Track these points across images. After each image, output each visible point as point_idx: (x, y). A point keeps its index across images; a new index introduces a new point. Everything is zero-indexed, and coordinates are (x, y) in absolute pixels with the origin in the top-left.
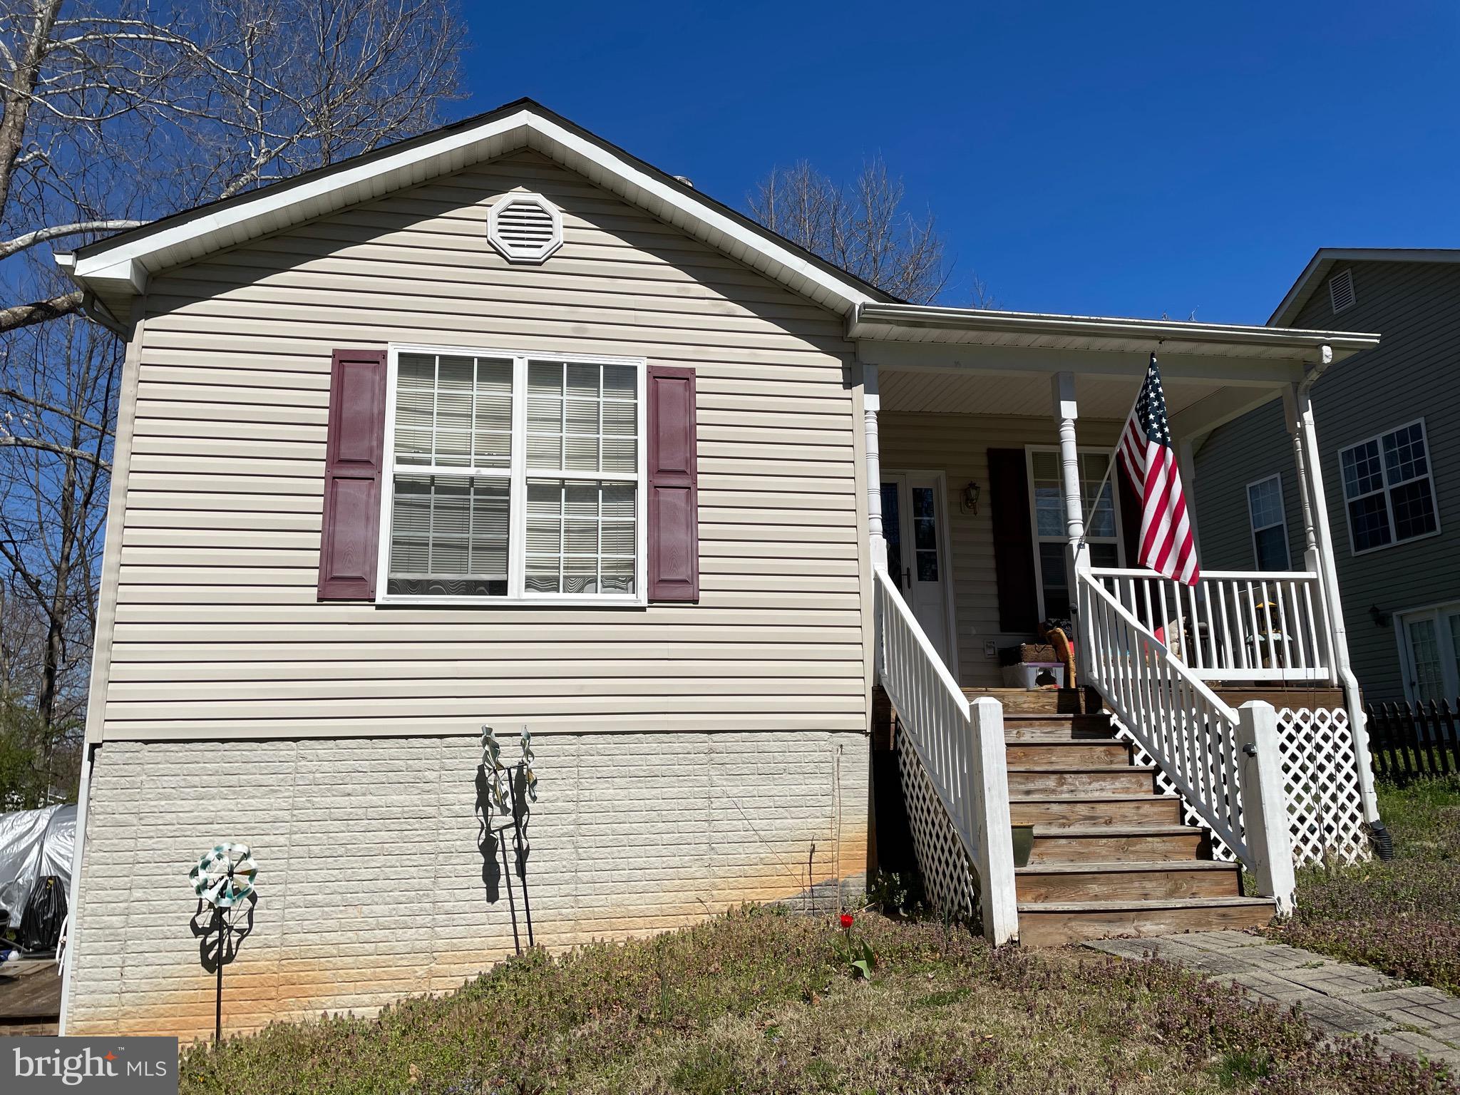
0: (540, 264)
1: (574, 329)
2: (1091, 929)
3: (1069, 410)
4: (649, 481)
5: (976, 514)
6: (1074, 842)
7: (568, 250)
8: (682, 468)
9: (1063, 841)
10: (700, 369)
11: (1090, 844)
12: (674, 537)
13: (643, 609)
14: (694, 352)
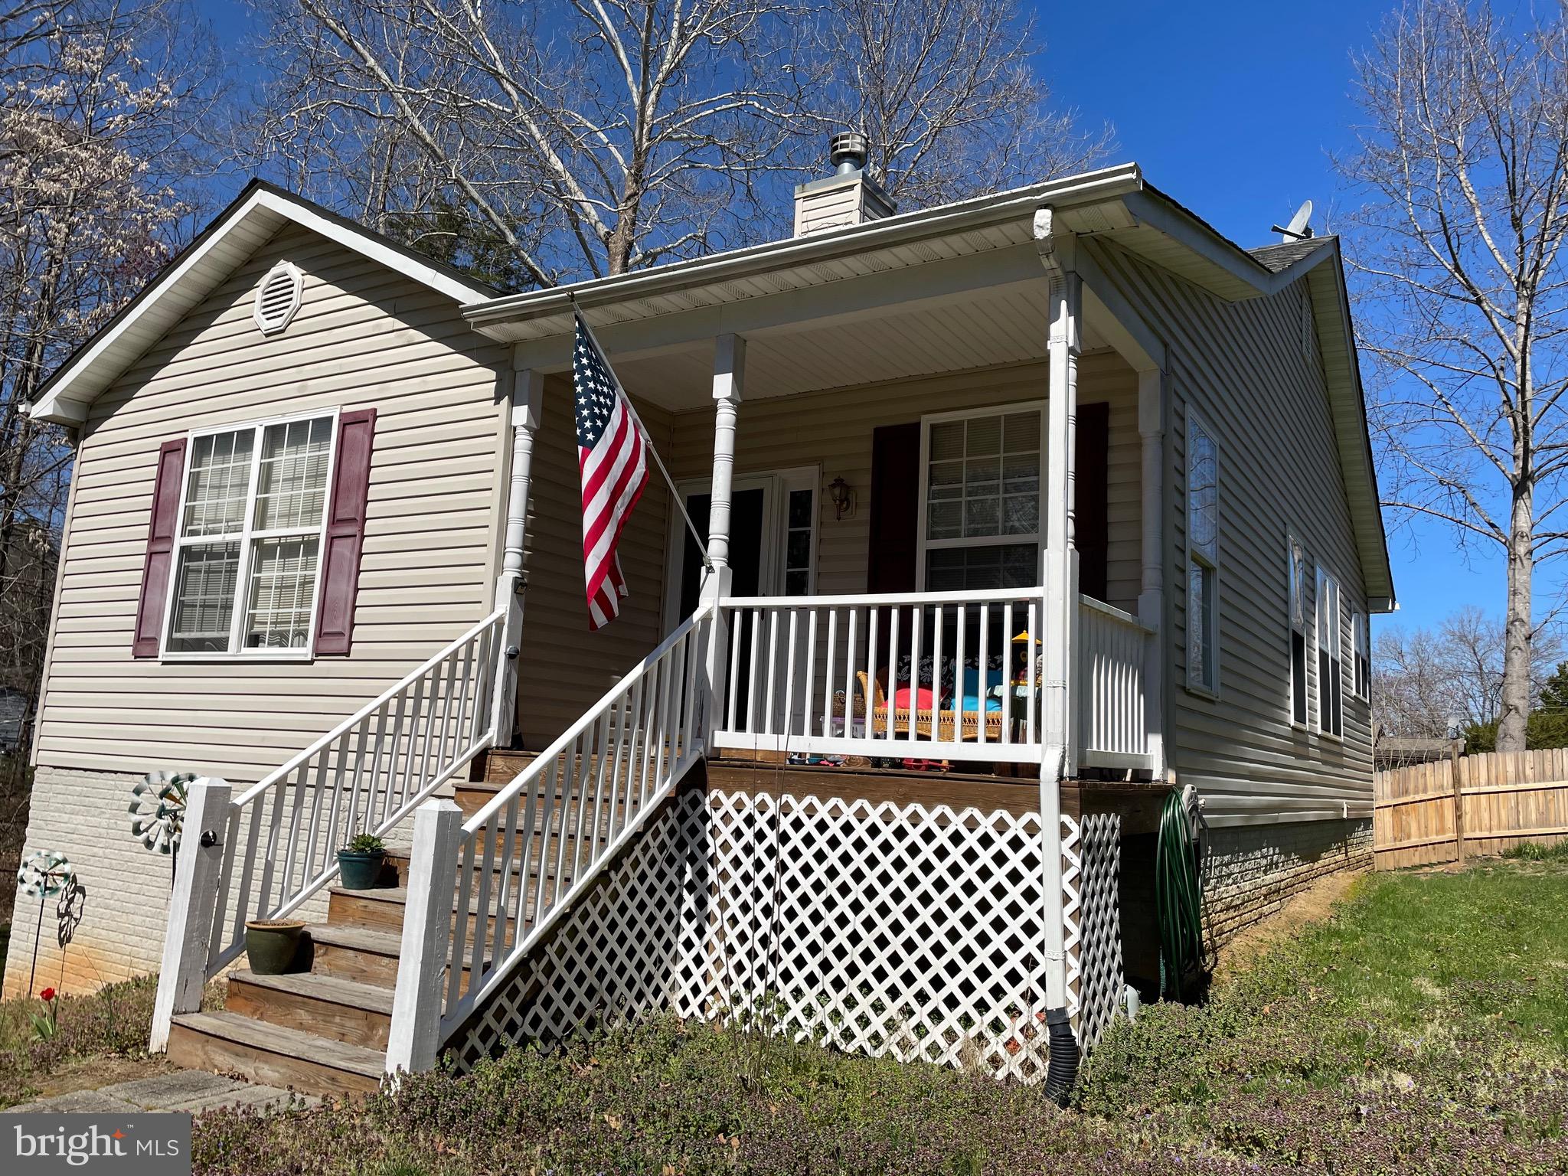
0: (283, 331)
1: (299, 389)
2: (221, 1059)
3: (723, 386)
4: (328, 532)
5: (839, 519)
6: (360, 956)
7: (306, 310)
8: (353, 516)
9: (351, 953)
10: (382, 407)
11: (374, 962)
12: (341, 588)
13: (311, 662)
14: (379, 391)
